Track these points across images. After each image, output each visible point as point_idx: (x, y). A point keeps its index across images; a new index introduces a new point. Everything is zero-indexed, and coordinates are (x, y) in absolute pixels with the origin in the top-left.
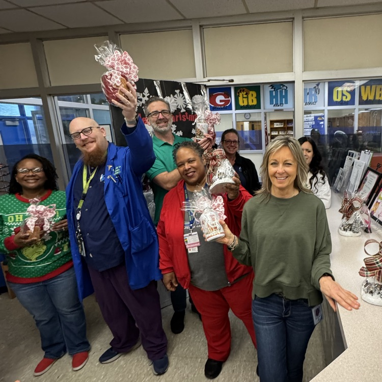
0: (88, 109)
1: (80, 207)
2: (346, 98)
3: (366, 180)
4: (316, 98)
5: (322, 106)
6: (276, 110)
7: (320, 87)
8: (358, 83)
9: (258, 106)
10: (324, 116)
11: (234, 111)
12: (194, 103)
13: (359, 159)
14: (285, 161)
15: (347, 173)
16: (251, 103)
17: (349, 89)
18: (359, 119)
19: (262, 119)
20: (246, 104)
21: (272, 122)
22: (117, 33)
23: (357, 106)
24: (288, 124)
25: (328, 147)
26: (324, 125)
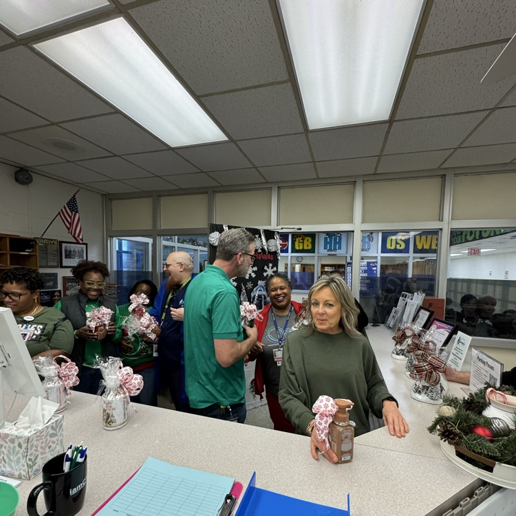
0: (174, 247)
1: (163, 318)
2: (400, 246)
3: (418, 317)
4: (369, 245)
5: (376, 252)
6: (329, 255)
7: (374, 235)
8: (412, 234)
9: (312, 251)
10: (376, 262)
11: (290, 254)
12: (268, 246)
13: (412, 299)
14: (326, 301)
15: (400, 311)
16: (306, 248)
17: (403, 238)
18: (413, 267)
19: (315, 262)
20: (301, 248)
21: (323, 266)
22: (214, 192)
23: (411, 254)
24: (338, 268)
25: (380, 292)
26: (376, 270)
